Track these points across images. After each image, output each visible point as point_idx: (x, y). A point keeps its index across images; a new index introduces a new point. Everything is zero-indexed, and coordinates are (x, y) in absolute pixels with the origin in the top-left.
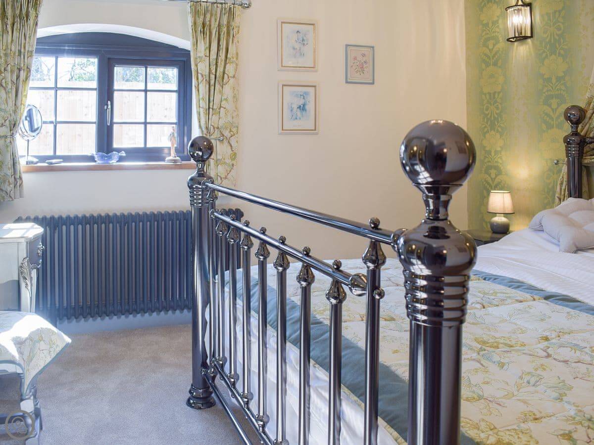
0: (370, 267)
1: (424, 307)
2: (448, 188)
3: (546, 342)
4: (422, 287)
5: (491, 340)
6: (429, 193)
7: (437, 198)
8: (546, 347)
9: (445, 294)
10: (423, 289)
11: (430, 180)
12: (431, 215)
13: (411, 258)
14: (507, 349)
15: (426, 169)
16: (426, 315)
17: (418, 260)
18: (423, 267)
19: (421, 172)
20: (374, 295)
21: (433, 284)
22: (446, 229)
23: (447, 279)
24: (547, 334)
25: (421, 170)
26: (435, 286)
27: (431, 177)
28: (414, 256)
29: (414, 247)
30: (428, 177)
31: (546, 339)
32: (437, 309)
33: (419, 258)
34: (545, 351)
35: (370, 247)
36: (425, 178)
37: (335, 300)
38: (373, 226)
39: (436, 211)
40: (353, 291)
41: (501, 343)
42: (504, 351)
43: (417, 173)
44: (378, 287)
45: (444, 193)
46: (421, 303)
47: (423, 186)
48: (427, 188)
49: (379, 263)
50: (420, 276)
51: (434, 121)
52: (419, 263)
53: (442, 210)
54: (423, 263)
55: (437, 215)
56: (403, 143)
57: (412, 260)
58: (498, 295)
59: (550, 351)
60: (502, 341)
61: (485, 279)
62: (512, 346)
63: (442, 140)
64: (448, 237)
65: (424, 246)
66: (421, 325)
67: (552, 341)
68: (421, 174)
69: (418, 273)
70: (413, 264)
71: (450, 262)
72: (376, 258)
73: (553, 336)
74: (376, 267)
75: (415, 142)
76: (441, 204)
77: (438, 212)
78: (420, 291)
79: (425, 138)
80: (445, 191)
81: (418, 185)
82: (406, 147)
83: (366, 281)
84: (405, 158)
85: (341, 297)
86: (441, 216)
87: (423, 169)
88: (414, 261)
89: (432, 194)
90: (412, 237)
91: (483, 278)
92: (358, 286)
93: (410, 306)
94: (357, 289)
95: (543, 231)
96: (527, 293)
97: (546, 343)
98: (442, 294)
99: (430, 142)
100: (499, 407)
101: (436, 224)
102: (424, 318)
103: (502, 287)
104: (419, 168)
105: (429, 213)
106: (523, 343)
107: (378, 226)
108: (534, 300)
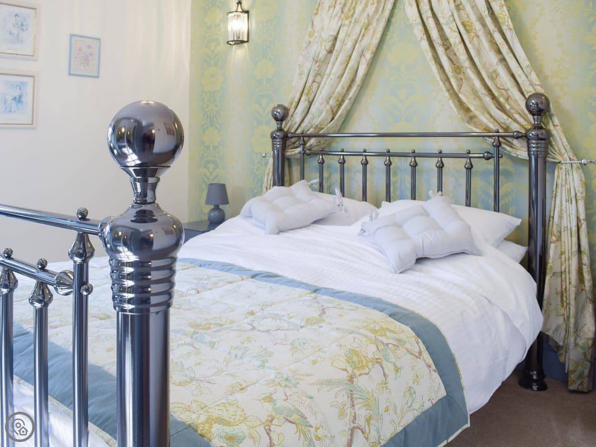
0: (77, 261)
1: (131, 296)
2: (157, 169)
3: (252, 316)
4: (129, 274)
5: (204, 323)
6: (137, 176)
7: (144, 181)
8: (252, 320)
9: (152, 279)
10: (130, 276)
11: (138, 162)
12: (138, 199)
13: (117, 246)
14: (218, 328)
15: (134, 151)
16: (133, 304)
17: (124, 247)
18: (130, 254)
19: (129, 155)
20: (81, 292)
21: (140, 270)
22: (153, 211)
23: (154, 263)
24: (253, 308)
25: (129, 152)
26: (141, 272)
27: (139, 159)
28: (120, 243)
29: (120, 233)
30: (136, 160)
31: (252, 313)
32: (145, 296)
33: (125, 244)
34: (251, 325)
35: (77, 240)
36: (133, 161)
37: (39, 303)
38: (80, 216)
39: (144, 194)
40: (59, 290)
41: (213, 324)
42: (215, 331)
43: (125, 156)
44: (86, 283)
45: (153, 176)
46: (128, 292)
47: (131, 169)
48: (134, 170)
49: (87, 256)
50: (127, 263)
51: (145, 102)
52: (126, 249)
53: (150, 193)
54: (130, 249)
55: (144, 199)
56: (111, 125)
57: (118, 248)
58: (212, 279)
59: (255, 324)
60: (213, 322)
61: (200, 266)
62: (222, 325)
63: (151, 120)
64: (156, 220)
65: (131, 231)
66: (128, 315)
67: (257, 315)
68: (129, 157)
69: (125, 260)
70: (119, 252)
71: (156, 246)
72: (83, 252)
73: (258, 310)
74: (83, 261)
75: (123, 123)
76: (148, 187)
77: (145, 195)
78: (127, 279)
79: (133, 119)
80: (154, 173)
81: (125, 167)
82: (114, 130)
83: (72, 278)
84: (113, 141)
85: (46, 300)
86: (149, 199)
87: (131, 151)
88: (120, 249)
89: (140, 177)
90: (119, 223)
91: (199, 265)
92: (64, 284)
93: (116, 296)
94: (63, 287)
95: (251, 217)
96: (238, 274)
97: (252, 318)
98: (150, 279)
99: (139, 123)
100: (208, 385)
101: (144, 207)
102: (131, 307)
103: (216, 271)
104: (127, 150)
105: (137, 197)
106: (232, 320)
107: (85, 216)
108: (243, 279)
